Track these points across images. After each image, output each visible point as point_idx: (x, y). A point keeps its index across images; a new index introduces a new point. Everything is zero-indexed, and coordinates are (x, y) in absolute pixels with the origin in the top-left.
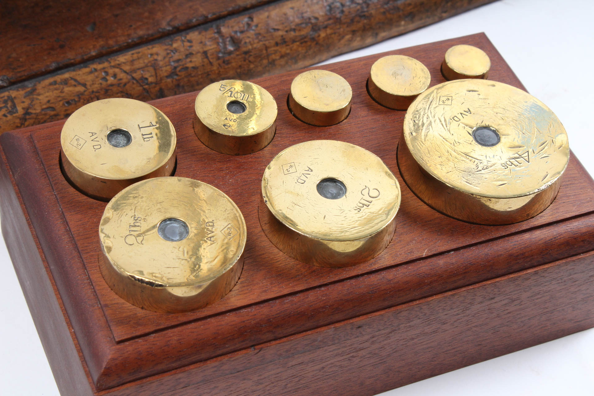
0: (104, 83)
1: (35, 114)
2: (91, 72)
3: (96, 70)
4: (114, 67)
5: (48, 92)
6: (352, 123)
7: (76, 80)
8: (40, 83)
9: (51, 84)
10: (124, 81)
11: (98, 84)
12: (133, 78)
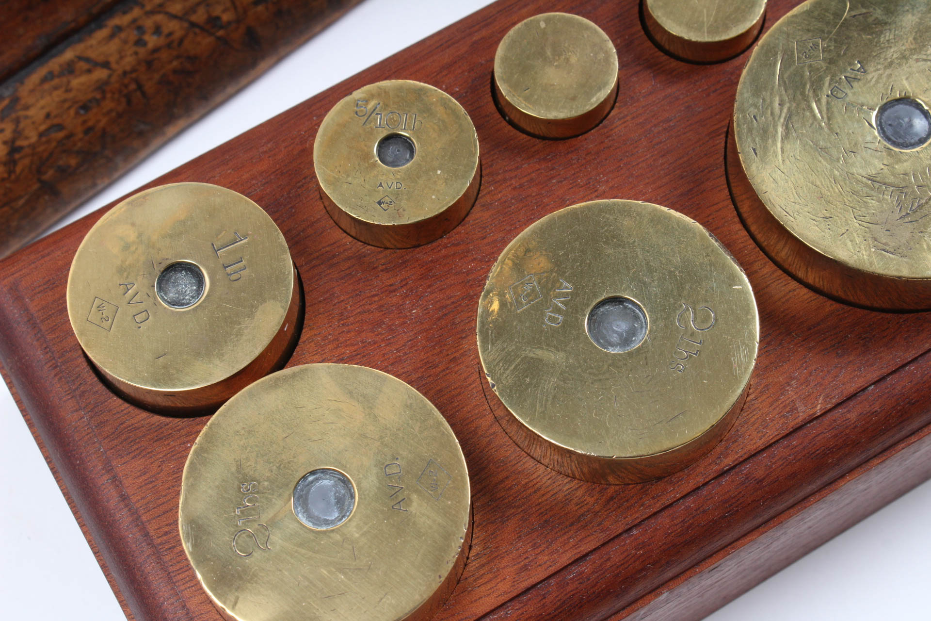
0: (142, 51)
1: (29, 146)
2: (112, 36)
3: (119, 29)
4: (152, 12)
5: (42, 98)
6: (627, 115)
7: (87, 60)
8: (22, 83)
9: (44, 80)
10: (178, 34)
11: (131, 55)
12: (193, 25)
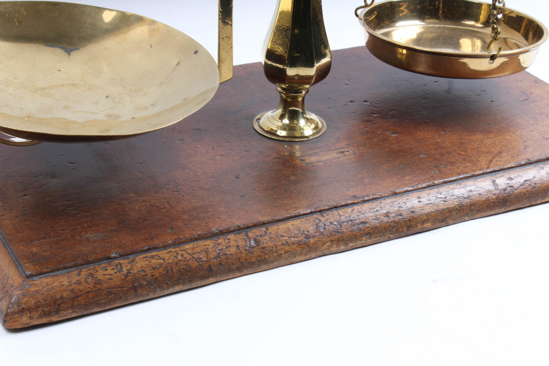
0: (176, 259)
1: (134, 273)
2: (168, 253)
3: (171, 252)
4: (182, 250)
5: (142, 262)
7: (159, 256)
8: (137, 256)
9: (144, 258)
10: (188, 259)
11: (172, 259)
12: (193, 257)
